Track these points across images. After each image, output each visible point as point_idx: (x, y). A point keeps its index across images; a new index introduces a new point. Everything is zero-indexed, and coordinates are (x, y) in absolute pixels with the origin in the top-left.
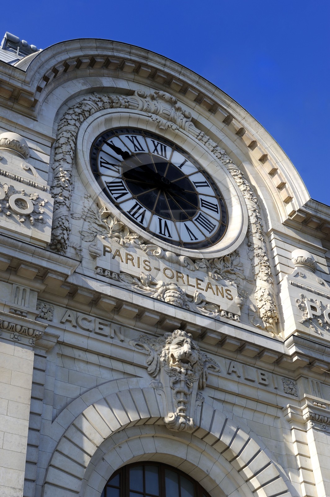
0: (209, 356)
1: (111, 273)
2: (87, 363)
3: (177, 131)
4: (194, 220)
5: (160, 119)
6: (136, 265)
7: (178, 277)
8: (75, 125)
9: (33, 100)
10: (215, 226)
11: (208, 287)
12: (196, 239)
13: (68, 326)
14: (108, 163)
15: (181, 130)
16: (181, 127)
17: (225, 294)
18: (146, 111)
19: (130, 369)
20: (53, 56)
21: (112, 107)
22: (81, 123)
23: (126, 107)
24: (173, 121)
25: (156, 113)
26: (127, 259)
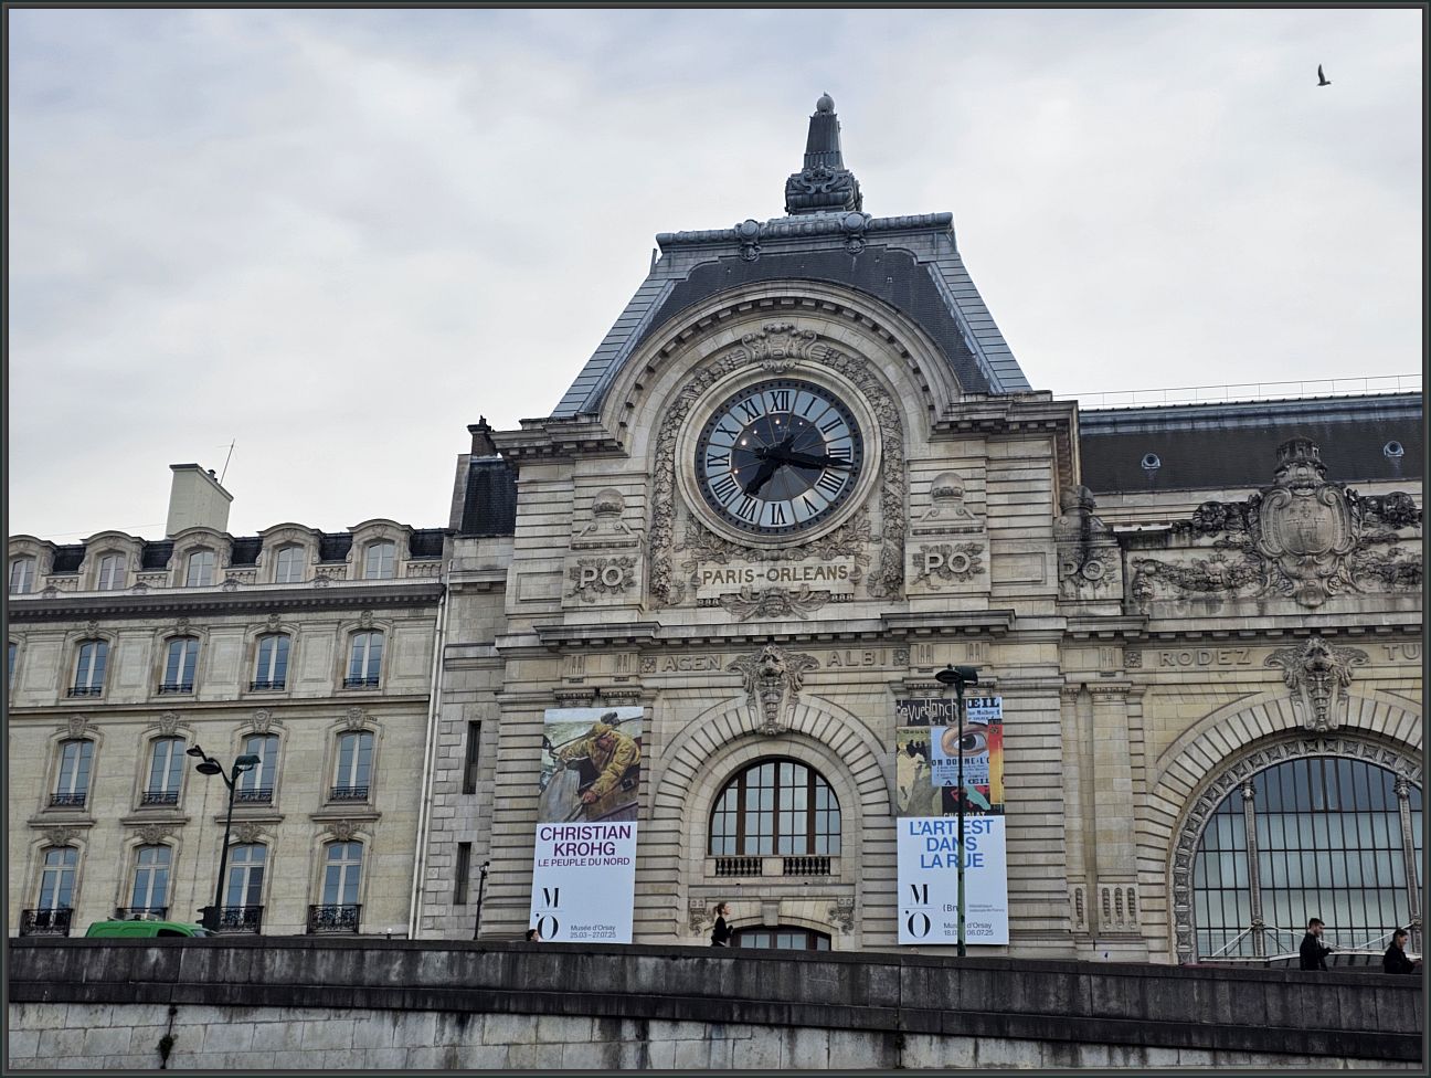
0: (809, 653)
1: (712, 599)
2: (690, 698)
3: (797, 367)
4: (816, 486)
5: (772, 363)
6: (737, 580)
7: (783, 575)
8: (671, 437)
9: (616, 444)
10: (843, 480)
11: (818, 573)
12: (816, 510)
13: (669, 672)
14: (716, 458)
15: (802, 362)
16: (802, 358)
17: (838, 573)
18: (755, 361)
19: (728, 693)
20: (631, 373)
21: (715, 381)
22: (679, 427)
23: (732, 370)
24: (790, 356)
25: (767, 357)
26: (728, 577)
